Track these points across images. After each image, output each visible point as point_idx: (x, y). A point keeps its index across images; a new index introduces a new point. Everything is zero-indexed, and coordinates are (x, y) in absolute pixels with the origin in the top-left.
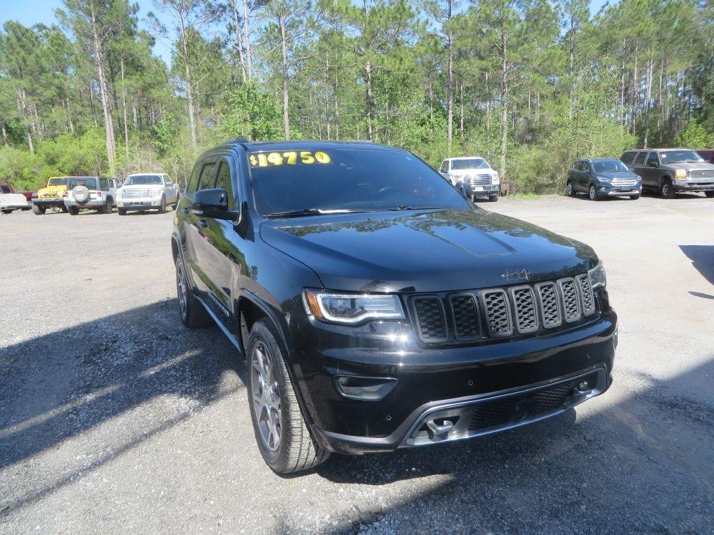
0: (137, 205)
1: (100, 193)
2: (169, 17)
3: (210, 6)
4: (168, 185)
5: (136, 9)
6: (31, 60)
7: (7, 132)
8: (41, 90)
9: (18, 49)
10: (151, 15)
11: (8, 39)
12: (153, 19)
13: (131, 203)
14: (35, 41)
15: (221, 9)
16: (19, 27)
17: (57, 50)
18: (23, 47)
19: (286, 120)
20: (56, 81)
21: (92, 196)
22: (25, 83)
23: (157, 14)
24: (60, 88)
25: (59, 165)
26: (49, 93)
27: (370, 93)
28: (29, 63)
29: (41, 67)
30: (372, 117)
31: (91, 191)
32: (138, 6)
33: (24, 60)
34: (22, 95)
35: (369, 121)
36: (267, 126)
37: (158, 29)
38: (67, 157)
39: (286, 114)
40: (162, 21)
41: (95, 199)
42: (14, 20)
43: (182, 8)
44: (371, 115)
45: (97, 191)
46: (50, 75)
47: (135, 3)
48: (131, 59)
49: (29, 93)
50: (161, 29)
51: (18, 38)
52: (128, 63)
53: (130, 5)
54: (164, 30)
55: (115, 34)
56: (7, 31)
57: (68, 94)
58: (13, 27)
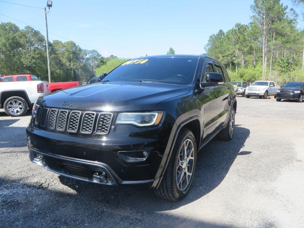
0: (253, 94)
1: (242, 88)
4: (271, 87)
5: (286, 8)
8: (243, 48)
9: (238, 33)
10: (292, 9)
11: (235, 30)
12: (292, 12)
13: (251, 93)
16: (240, 25)
18: (240, 32)
20: (250, 44)
21: (239, 89)
22: (238, 46)
24: (251, 47)
25: (244, 78)
26: (246, 49)
28: (241, 38)
29: (245, 39)
31: (238, 87)
33: (239, 37)
34: (237, 51)
38: (247, 74)
40: (296, 12)
41: (240, 91)
42: (239, 23)
45: (241, 88)
46: (248, 42)
47: (286, 5)
48: (278, 31)
49: (239, 50)
50: (295, 15)
51: (239, 29)
52: (277, 33)
53: (283, 7)
54: (297, 15)
55: (273, 21)
56: (236, 27)
57: (254, 49)
58: (238, 25)
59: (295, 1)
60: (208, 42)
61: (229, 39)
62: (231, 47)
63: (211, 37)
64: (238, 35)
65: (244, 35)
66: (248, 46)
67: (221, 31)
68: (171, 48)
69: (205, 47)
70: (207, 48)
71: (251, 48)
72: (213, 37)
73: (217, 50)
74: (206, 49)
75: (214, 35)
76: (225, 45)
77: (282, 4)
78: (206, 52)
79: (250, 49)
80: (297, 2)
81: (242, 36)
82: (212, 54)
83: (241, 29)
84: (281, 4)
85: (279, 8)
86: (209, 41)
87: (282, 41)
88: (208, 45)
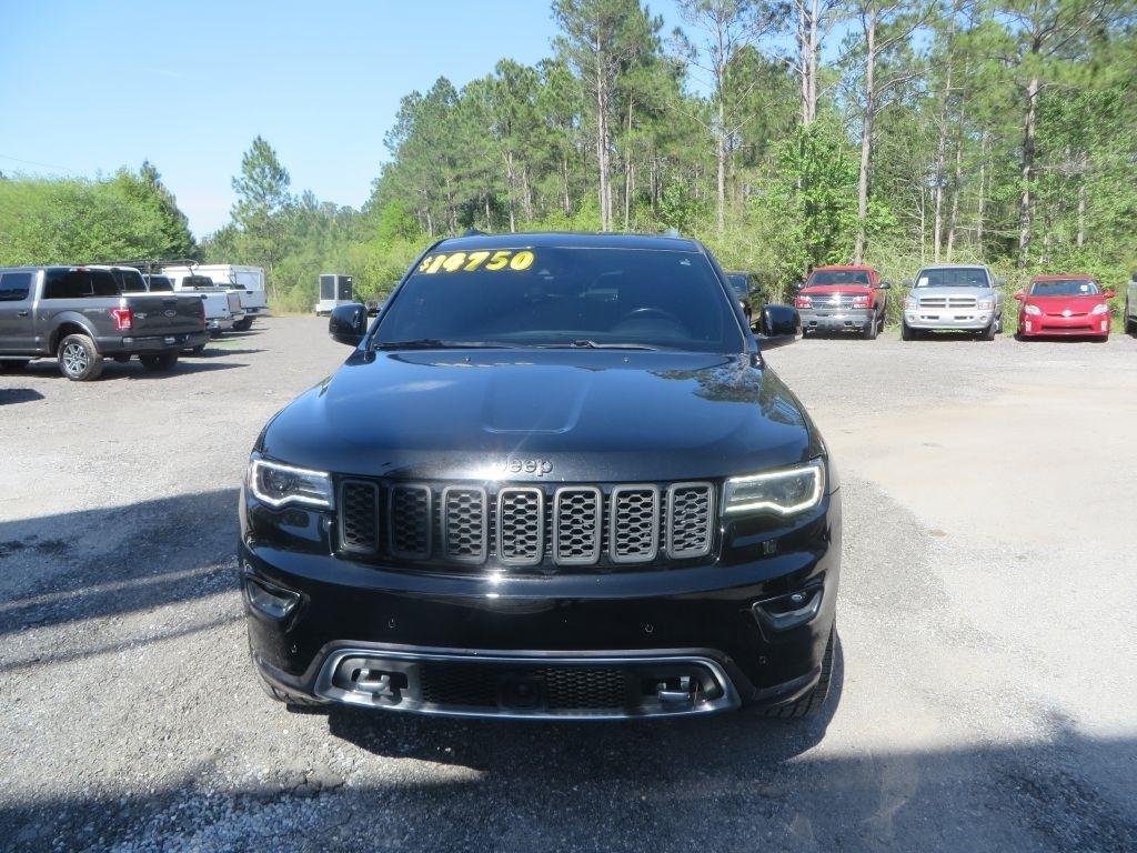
2: (703, 33)
3: (765, 7)
5: (659, 24)
6: (522, 111)
7: (492, 209)
8: (531, 151)
9: (509, 97)
10: (678, 31)
11: (498, 85)
12: (680, 40)
14: (531, 83)
15: (783, 10)
16: (513, 66)
17: (558, 94)
18: (515, 93)
19: (862, 186)
20: (550, 138)
22: (511, 142)
23: (686, 30)
26: (539, 155)
27: (1032, 132)
28: (519, 116)
29: (534, 119)
30: (1031, 176)
32: (661, 20)
33: (514, 111)
35: (1025, 184)
36: (828, 197)
37: (686, 52)
39: (863, 176)
40: (692, 41)
42: (508, 59)
43: (723, 17)
44: (1030, 173)
46: (544, 130)
47: (658, 15)
48: (643, 100)
49: (517, 157)
50: (689, 52)
51: (511, 82)
52: (639, 107)
53: (651, 18)
54: (694, 53)
55: (624, 65)
56: (499, 74)
57: (565, 156)
58: (507, 67)
59: (687, 6)
60: (396, 121)
61: (478, 112)
62: (490, 145)
63: (407, 101)
64: (508, 103)
65: (530, 105)
66: (544, 143)
67: (442, 83)
68: (259, 139)
69: (387, 138)
70: (395, 144)
71: (556, 153)
72: (414, 102)
73: (435, 154)
74: (392, 148)
75: (418, 95)
76: (467, 138)
77: (646, 10)
78: (393, 160)
79: (553, 157)
80: (692, 9)
81: (522, 107)
82: (419, 165)
83: (514, 80)
84: (642, 8)
85: (640, 23)
86: (402, 116)
87: (658, 135)
88: (398, 130)
